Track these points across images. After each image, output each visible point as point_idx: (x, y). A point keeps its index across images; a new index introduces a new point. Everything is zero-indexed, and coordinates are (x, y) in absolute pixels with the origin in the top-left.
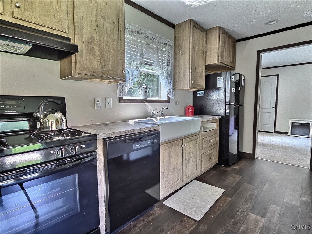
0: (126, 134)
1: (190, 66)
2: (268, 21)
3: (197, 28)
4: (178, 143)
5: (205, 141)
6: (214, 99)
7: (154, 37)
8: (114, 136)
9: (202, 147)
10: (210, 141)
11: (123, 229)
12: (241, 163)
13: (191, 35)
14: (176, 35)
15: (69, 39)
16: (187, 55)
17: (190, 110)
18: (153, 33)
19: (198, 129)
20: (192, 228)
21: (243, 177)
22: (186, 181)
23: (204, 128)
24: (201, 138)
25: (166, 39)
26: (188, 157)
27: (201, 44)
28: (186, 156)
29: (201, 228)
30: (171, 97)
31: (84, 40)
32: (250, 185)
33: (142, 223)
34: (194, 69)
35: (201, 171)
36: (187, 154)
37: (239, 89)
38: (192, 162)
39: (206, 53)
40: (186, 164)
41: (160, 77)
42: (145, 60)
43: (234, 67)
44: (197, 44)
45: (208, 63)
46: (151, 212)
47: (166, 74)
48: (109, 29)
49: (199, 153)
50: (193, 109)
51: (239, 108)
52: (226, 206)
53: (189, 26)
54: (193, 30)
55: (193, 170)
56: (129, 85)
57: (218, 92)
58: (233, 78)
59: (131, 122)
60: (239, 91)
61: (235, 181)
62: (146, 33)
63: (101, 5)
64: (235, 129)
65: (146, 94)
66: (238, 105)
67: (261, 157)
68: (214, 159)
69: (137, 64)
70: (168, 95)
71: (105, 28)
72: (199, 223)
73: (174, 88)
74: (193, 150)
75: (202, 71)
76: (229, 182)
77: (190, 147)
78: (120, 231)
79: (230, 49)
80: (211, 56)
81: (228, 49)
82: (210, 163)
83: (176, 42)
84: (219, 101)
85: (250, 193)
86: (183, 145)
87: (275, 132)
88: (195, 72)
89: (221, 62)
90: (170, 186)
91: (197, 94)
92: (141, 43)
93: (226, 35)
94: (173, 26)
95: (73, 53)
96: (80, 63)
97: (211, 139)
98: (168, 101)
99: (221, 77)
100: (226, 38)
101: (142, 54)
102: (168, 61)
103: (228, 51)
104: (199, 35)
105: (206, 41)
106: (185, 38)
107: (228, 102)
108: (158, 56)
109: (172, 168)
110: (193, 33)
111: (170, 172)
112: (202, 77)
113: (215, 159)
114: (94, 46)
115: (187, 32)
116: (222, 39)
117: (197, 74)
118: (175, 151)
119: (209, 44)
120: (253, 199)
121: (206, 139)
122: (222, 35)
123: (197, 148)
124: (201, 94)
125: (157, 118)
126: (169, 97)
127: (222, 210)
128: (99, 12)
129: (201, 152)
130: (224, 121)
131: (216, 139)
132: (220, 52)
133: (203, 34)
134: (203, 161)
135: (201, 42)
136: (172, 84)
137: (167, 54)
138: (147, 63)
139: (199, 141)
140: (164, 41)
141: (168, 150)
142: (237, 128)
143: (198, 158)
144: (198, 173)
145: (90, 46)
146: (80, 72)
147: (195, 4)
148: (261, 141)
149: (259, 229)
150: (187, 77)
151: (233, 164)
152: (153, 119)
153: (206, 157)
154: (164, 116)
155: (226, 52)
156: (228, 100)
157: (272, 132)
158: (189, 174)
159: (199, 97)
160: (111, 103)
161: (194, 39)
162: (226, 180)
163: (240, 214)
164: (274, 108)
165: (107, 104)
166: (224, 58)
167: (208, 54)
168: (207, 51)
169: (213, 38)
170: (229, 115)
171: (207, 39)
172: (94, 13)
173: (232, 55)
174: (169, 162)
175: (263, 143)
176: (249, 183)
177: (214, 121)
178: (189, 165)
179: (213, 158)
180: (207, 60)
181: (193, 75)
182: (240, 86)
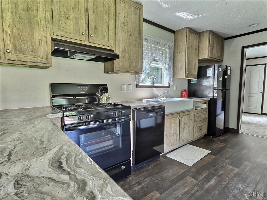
0: (145, 107)
1: (186, 61)
2: (250, 24)
3: (191, 32)
4: (176, 116)
5: (196, 116)
6: (205, 85)
7: (160, 41)
8: (138, 108)
9: (194, 120)
10: (200, 117)
11: (141, 166)
12: (226, 136)
13: (187, 38)
14: (176, 38)
15: (113, 51)
16: (184, 53)
17: (185, 93)
18: (160, 39)
19: (191, 107)
20: (186, 169)
21: (226, 145)
22: (182, 143)
23: (196, 107)
24: (193, 114)
25: (168, 42)
26: (183, 126)
27: (195, 44)
28: (182, 126)
29: (192, 170)
30: (171, 84)
31: (121, 50)
32: (231, 150)
33: (153, 164)
34: (189, 63)
35: (193, 137)
36: (183, 124)
37: (226, 77)
38: (186, 130)
39: (199, 50)
40: (182, 131)
41: (164, 70)
42: (154, 58)
43: (222, 60)
44: (191, 44)
45: (200, 58)
46: (158, 159)
47: (167, 68)
48: (134, 42)
49: (192, 124)
50: (188, 92)
51: (225, 92)
52: (210, 160)
53: (186, 32)
54: (189, 34)
55: (187, 136)
56: (143, 76)
57: (208, 80)
58: (220, 69)
59: (144, 101)
60: (226, 79)
61: (220, 146)
62: (154, 39)
63: (130, 28)
64: (222, 110)
65: (153, 82)
66: (225, 90)
67: (244, 132)
68: (203, 131)
69: (148, 62)
70: (169, 83)
71: (132, 41)
72: (191, 167)
73: (174, 77)
74: (187, 122)
75: (195, 64)
76: (215, 147)
77: (185, 119)
78: (139, 167)
79: (219, 46)
80: (203, 53)
81: (217, 46)
82: (200, 133)
83: (175, 43)
84: (208, 87)
85: (230, 154)
86: (180, 117)
87: (262, 114)
88: (190, 65)
89: (211, 57)
90: (171, 145)
91: (191, 81)
92: (151, 46)
93: (215, 36)
94: (173, 32)
95: (115, 59)
96: (118, 65)
97: (201, 115)
98: (169, 87)
99: (211, 69)
100: (215, 38)
101: (152, 54)
102: (170, 58)
103: (217, 48)
104: (193, 38)
105: (199, 41)
106: (182, 41)
107: (216, 88)
108: (162, 54)
109: (172, 132)
110: (189, 37)
111: (171, 135)
112: (195, 69)
113: (205, 131)
114: (125, 53)
115: (184, 36)
116: (212, 39)
117: (191, 66)
118: (175, 121)
119: (201, 43)
120: (232, 158)
121: (198, 115)
122: (212, 37)
123: (191, 120)
124: (194, 81)
125: (161, 99)
126: (169, 84)
127: (208, 162)
128: (129, 33)
129: (193, 124)
130: (212, 103)
131: (205, 115)
132: (210, 50)
133: (196, 37)
134: (195, 131)
135: (195, 42)
136: (172, 74)
137: (169, 53)
138: (155, 60)
139: (192, 115)
140: (167, 44)
141: (170, 120)
142: (223, 109)
143: (191, 128)
144: (191, 139)
145: (123, 53)
146: (118, 70)
147: (190, 18)
148: (247, 121)
149: (233, 174)
150: (184, 69)
151: (219, 136)
152: (158, 99)
153: (197, 128)
154: (166, 97)
155: (215, 49)
156: (216, 86)
157: (260, 114)
158: (184, 139)
159: (192, 83)
160: (131, 88)
161: (189, 41)
162: (212, 145)
163: (221, 165)
164: (261, 92)
165: (129, 88)
166: (214, 54)
167: (200, 51)
168: (200, 49)
169: (205, 39)
170: (216, 97)
171: (200, 40)
172: (126, 33)
173: (220, 51)
174: (170, 128)
175: (248, 122)
176: (231, 149)
177: (204, 102)
178: (184, 132)
179: (203, 129)
180: (199, 55)
181: (188, 68)
182: (227, 75)
